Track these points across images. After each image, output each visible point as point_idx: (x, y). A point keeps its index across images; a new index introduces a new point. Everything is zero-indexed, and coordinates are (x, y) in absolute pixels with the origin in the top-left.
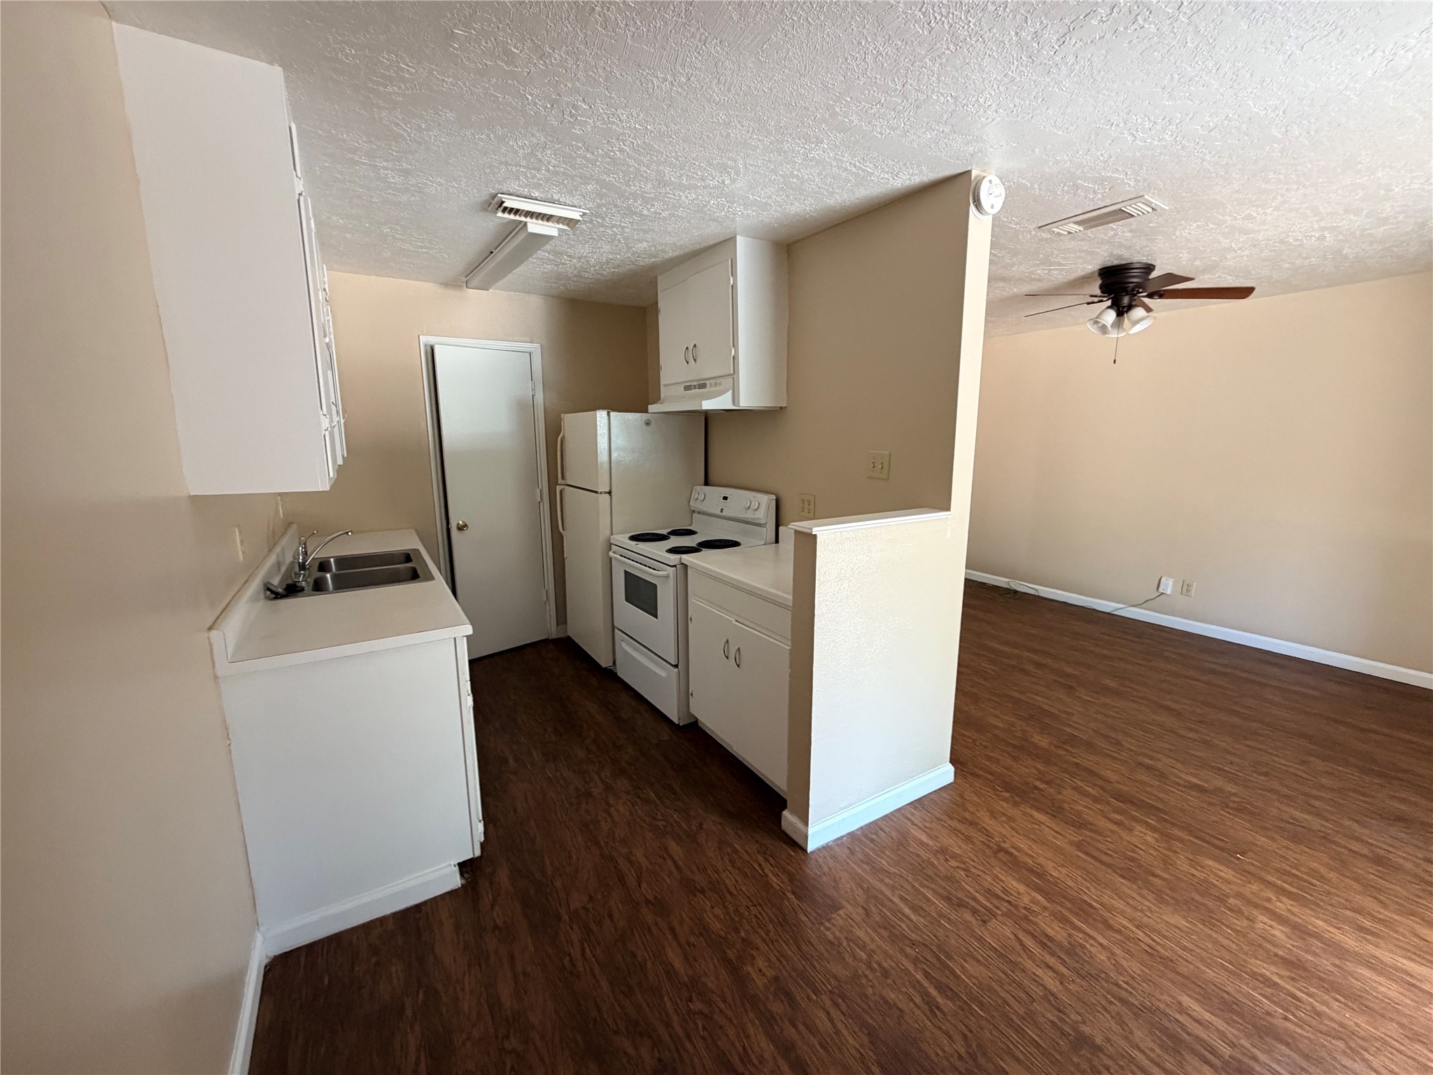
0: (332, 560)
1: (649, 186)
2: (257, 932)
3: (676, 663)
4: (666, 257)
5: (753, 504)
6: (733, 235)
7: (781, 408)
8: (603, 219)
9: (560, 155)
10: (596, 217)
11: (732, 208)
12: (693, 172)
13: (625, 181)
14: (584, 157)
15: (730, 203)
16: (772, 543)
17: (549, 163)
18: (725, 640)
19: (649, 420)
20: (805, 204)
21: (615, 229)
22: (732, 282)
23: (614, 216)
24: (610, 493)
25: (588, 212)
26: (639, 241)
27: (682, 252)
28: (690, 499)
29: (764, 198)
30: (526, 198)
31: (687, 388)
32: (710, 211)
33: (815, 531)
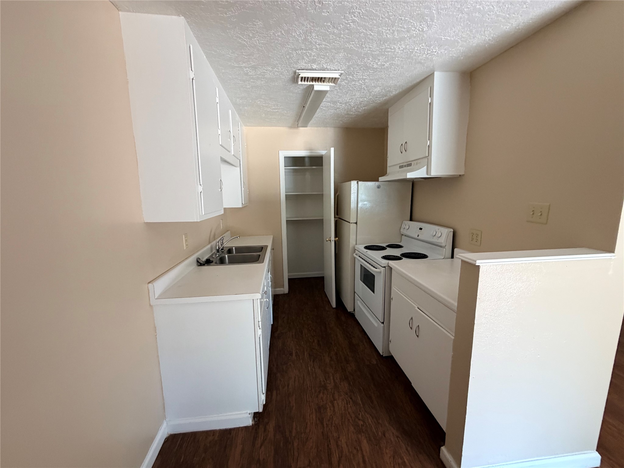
0: (234, 248)
1: (375, 45)
2: (165, 420)
3: (383, 321)
4: (392, 95)
5: (437, 233)
6: (433, 72)
7: (460, 175)
8: (353, 76)
9: (320, 35)
10: (349, 75)
11: (430, 51)
12: (401, 27)
13: (359, 45)
14: (334, 33)
15: (429, 47)
16: (449, 258)
17: (316, 42)
18: (410, 318)
19: (380, 185)
20: (485, 35)
21: (360, 82)
22: (430, 101)
23: (358, 72)
24: (356, 223)
25: (343, 72)
26: (375, 87)
27: (401, 90)
28: (401, 228)
29: (453, 37)
30: (310, 70)
31: (401, 167)
32: (415, 56)
33: (478, 263)
